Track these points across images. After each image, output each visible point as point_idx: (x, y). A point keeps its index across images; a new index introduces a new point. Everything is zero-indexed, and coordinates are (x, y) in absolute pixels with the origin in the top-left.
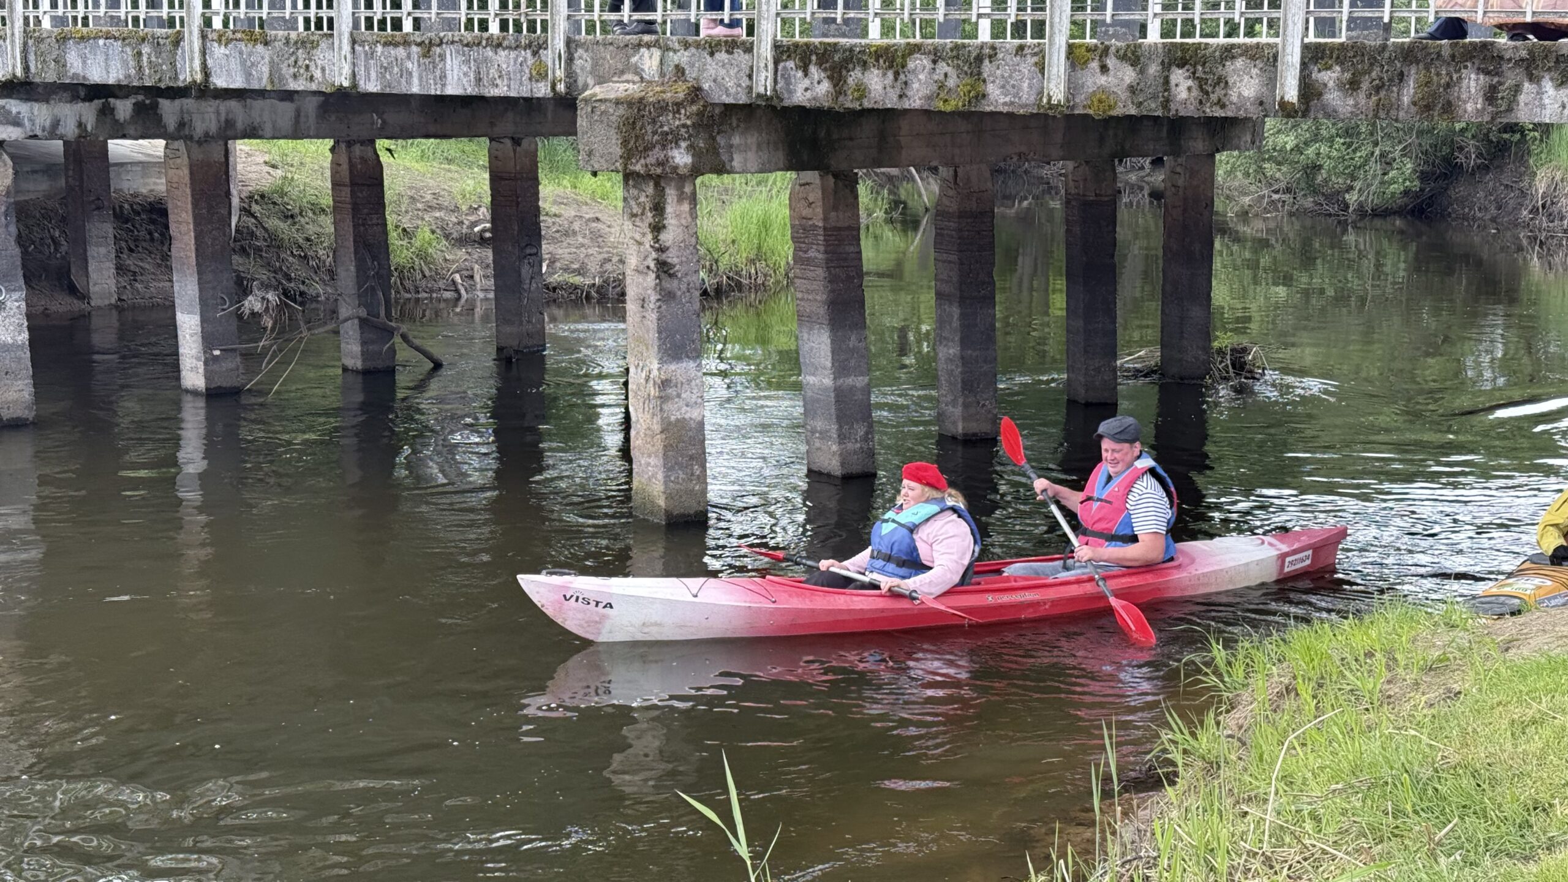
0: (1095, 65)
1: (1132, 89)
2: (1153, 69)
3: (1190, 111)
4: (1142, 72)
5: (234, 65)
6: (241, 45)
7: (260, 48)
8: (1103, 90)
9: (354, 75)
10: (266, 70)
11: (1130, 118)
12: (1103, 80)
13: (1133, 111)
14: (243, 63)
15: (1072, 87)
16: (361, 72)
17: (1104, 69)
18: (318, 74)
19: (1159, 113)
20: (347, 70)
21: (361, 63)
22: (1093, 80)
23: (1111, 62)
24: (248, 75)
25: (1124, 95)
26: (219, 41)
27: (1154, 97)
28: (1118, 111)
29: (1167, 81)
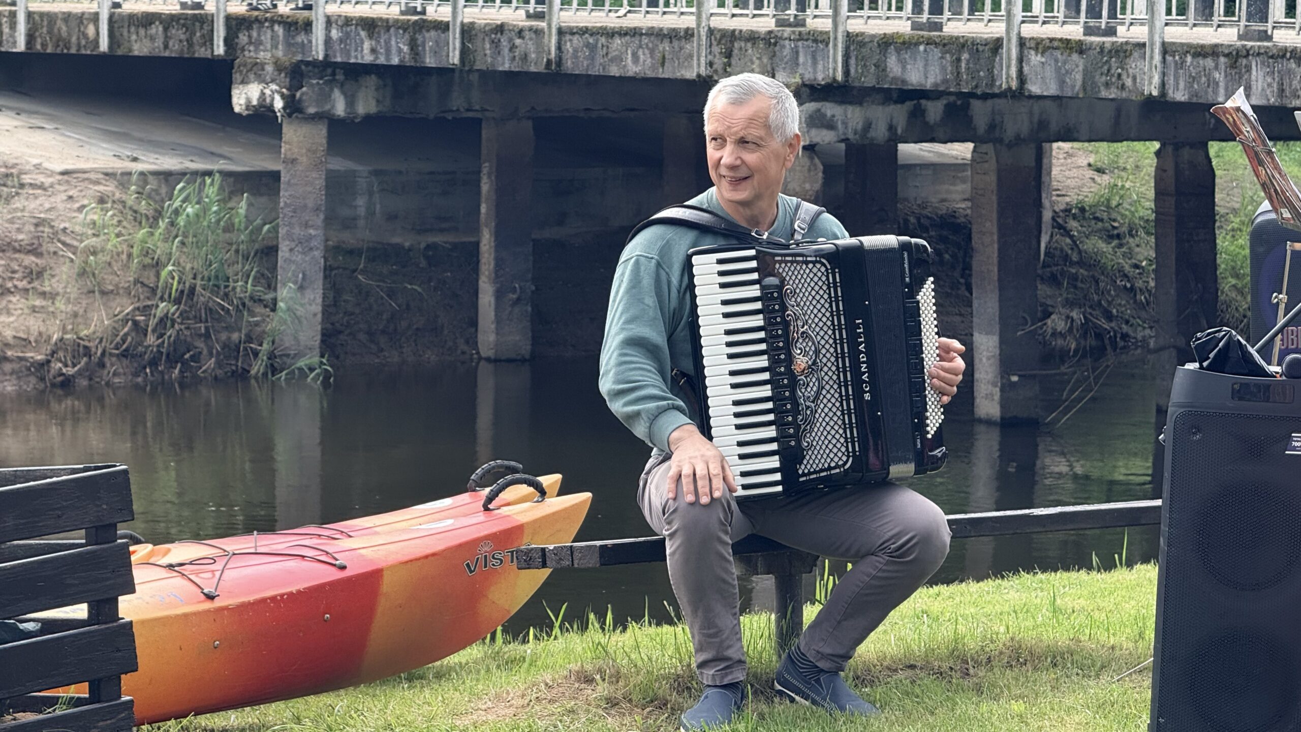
5: (1049, 72)
6: (1058, 54)
7: (1075, 56)
9: (1163, 84)
10: (1079, 77)
14: (1058, 70)
16: (1171, 81)
18: (1129, 82)
20: (1156, 79)
21: (1171, 71)
24: (1062, 83)
26: (1036, 49)
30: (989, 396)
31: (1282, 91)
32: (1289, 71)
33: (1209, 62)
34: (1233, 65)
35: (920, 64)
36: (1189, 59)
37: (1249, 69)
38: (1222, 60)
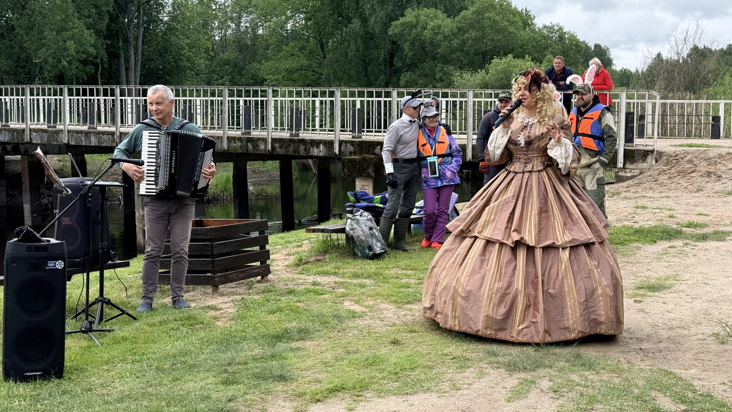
0: (233, 141)
1: (241, 147)
2: (244, 143)
3: (252, 152)
4: (242, 143)
5: (38, 137)
6: (40, 133)
7: (45, 134)
8: (235, 147)
9: (68, 140)
10: (46, 139)
11: (240, 153)
12: (235, 145)
13: (241, 152)
14: (40, 137)
15: (229, 146)
16: (70, 140)
17: (235, 142)
18: (59, 140)
19: (246, 152)
20: (66, 139)
21: (70, 137)
22: (233, 145)
23: (236, 141)
24: (42, 140)
25: (239, 148)
26: (34, 132)
27: (245, 148)
28: (238, 152)
29: (247, 145)
30: (28, 220)
31: (99, 142)
32: (101, 137)
33: (80, 135)
34: (86, 136)
35: (3, 135)
36: (75, 134)
37: (90, 136)
38: (83, 134)
